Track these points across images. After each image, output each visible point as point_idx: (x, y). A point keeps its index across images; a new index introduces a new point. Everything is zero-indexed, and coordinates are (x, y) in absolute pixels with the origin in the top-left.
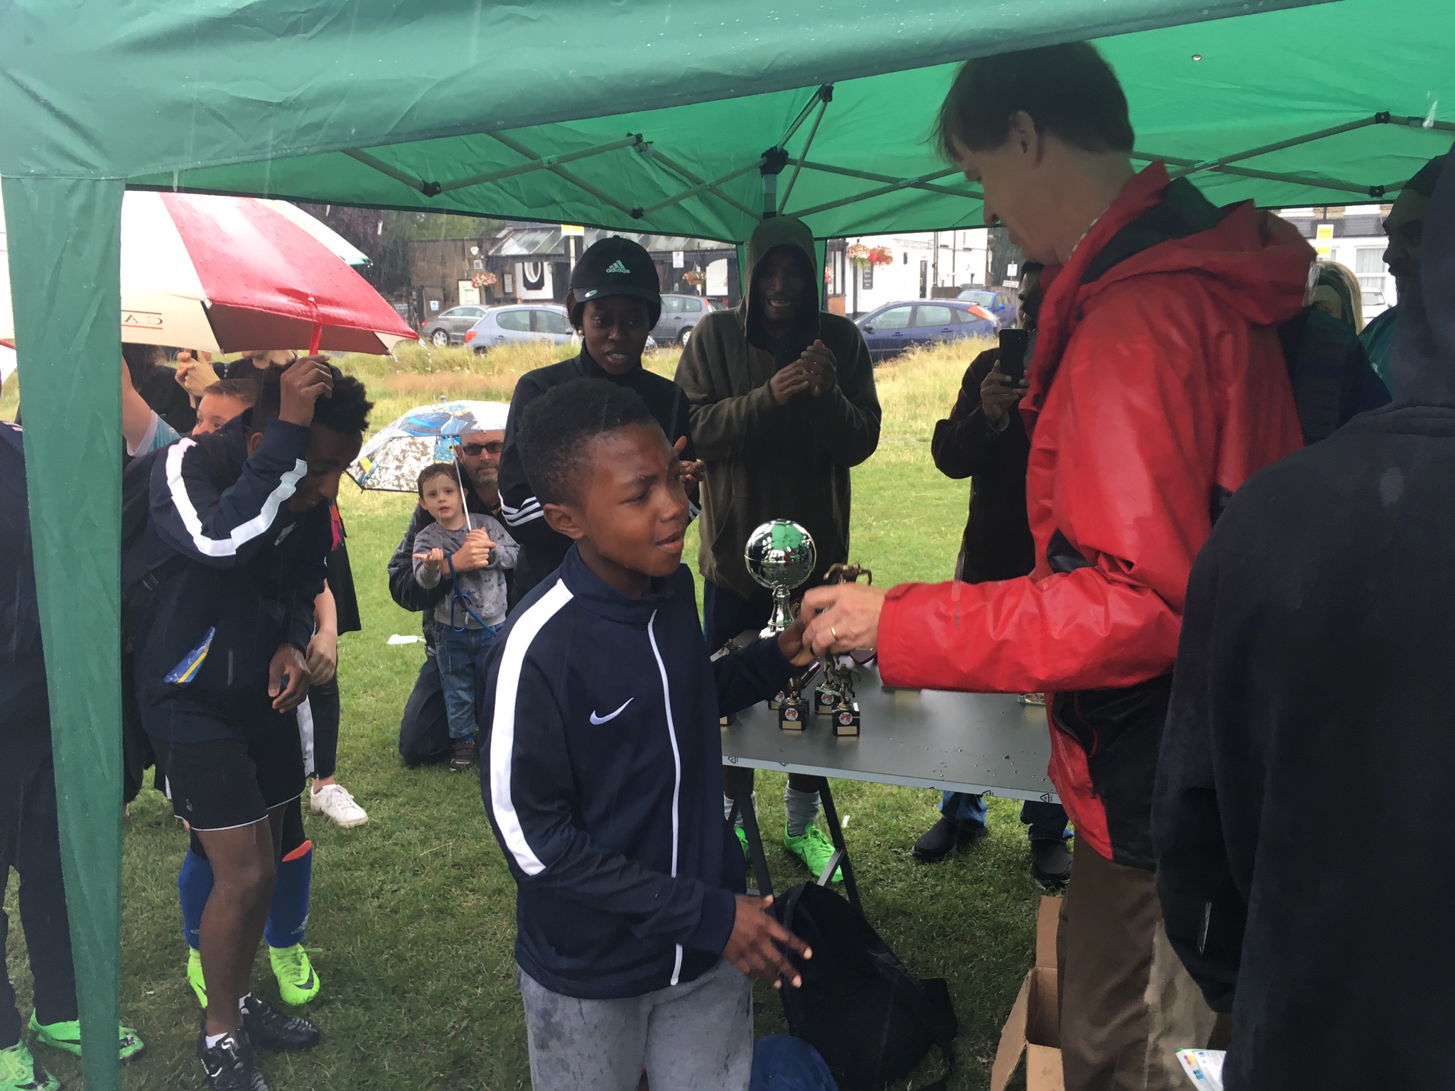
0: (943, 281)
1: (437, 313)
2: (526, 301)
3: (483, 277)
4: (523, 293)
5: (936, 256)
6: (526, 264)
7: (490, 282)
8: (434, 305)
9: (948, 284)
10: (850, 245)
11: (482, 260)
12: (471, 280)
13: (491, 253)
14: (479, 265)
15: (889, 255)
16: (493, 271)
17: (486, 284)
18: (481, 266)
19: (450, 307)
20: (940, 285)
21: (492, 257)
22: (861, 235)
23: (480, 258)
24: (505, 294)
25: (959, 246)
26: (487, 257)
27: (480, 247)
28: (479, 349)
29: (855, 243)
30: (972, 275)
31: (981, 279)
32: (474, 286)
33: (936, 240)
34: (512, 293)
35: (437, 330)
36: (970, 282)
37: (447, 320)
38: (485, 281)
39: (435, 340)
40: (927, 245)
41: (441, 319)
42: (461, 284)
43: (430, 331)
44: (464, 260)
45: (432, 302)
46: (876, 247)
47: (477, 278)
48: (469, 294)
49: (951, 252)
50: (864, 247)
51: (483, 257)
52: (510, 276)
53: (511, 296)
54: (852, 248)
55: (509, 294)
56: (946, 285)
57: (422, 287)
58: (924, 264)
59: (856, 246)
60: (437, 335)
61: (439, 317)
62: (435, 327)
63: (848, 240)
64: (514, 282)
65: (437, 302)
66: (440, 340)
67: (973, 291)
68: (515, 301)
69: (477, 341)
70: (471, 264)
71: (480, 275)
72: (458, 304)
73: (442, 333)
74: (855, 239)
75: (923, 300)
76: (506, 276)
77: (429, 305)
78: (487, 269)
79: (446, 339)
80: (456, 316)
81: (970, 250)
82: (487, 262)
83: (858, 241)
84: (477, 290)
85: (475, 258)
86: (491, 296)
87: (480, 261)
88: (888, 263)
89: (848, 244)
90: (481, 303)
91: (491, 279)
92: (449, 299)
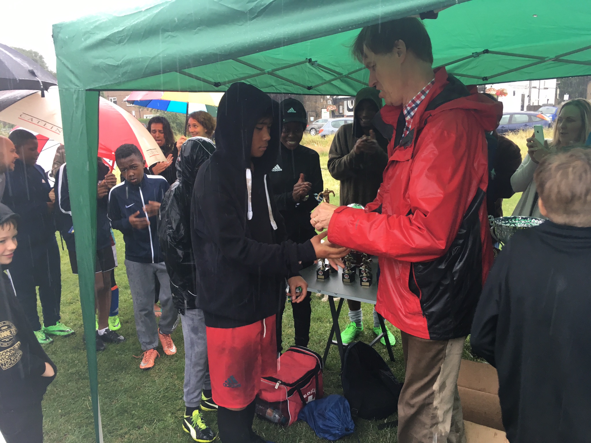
0: (533, 103)
1: (313, 122)
2: (348, 116)
3: (331, 107)
4: (347, 113)
5: (530, 92)
6: (348, 101)
7: (334, 109)
8: (312, 119)
9: (536, 104)
10: (487, 89)
12: (326, 108)
14: (330, 102)
15: (506, 92)
17: (332, 110)
18: (331, 103)
19: (318, 119)
20: (531, 105)
21: (335, 99)
22: (493, 84)
23: (330, 100)
24: (339, 113)
25: (542, 87)
26: (333, 99)
28: (324, 136)
29: (490, 87)
30: (548, 100)
31: (552, 101)
32: (327, 111)
33: (530, 84)
34: (342, 113)
36: (546, 103)
37: (316, 124)
39: (311, 132)
40: (525, 87)
41: (314, 124)
42: (323, 110)
43: (309, 129)
44: (324, 101)
46: (500, 89)
47: (329, 108)
48: (325, 114)
49: (538, 90)
50: (494, 89)
51: (331, 99)
52: (342, 106)
53: (342, 114)
54: (488, 90)
56: (534, 105)
58: (523, 96)
59: (490, 89)
60: (312, 130)
61: (313, 123)
62: (311, 128)
63: (487, 86)
64: (343, 109)
66: (313, 132)
67: (547, 107)
68: (343, 116)
69: (323, 133)
70: (327, 102)
71: (330, 106)
72: (321, 118)
73: (314, 130)
74: (490, 85)
75: (522, 112)
76: (340, 106)
78: (333, 104)
79: (315, 132)
80: (320, 122)
81: (547, 88)
82: (333, 101)
83: (491, 86)
84: (329, 112)
85: (328, 99)
86: (333, 114)
87: (330, 101)
88: (505, 96)
89: (486, 88)
90: (330, 117)
92: (318, 116)
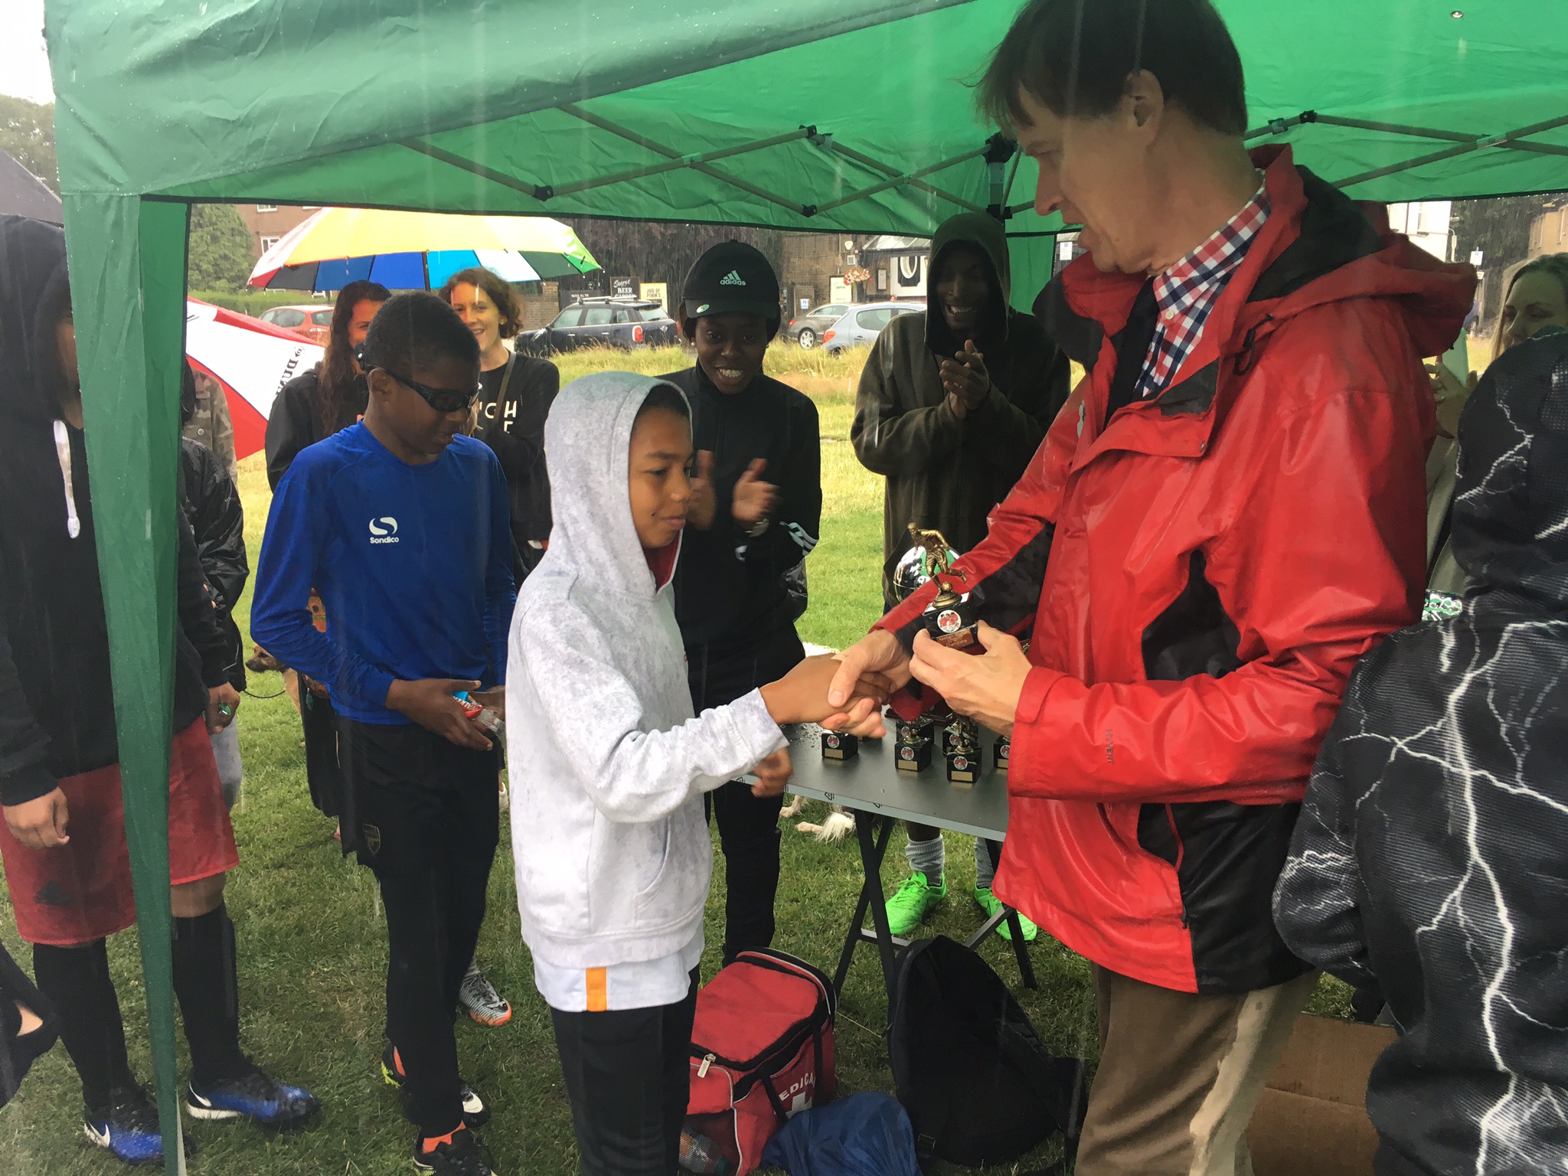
1: (806, 311)
2: (900, 299)
3: (856, 273)
4: (897, 290)
6: (902, 258)
7: (862, 278)
8: (805, 303)
11: (856, 254)
12: (843, 276)
13: (865, 247)
14: (853, 260)
16: (865, 267)
17: (859, 280)
18: (855, 261)
19: (820, 305)
21: (868, 251)
23: (854, 253)
24: (878, 290)
25: (1413, 229)
26: (861, 251)
27: (855, 241)
28: (837, 350)
32: (846, 283)
34: (885, 290)
35: (805, 329)
37: (814, 318)
38: (858, 277)
39: (800, 340)
41: (810, 318)
42: (833, 280)
43: (797, 331)
44: (837, 255)
45: (802, 300)
47: (850, 274)
48: (840, 291)
51: (857, 252)
52: (885, 271)
53: (885, 293)
55: (882, 290)
57: (793, 284)
60: (804, 334)
61: (808, 316)
62: (802, 327)
64: (888, 277)
65: (807, 300)
66: (806, 339)
68: (887, 298)
69: (834, 342)
70: (844, 259)
71: (853, 271)
72: (829, 302)
73: (809, 333)
76: (880, 272)
77: (799, 302)
78: (860, 264)
79: (812, 339)
80: (826, 313)
82: (862, 257)
84: (849, 287)
85: (849, 252)
86: (862, 293)
87: (854, 256)
90: (853, 301)
91: (864, 275)
92: (820, 296)
